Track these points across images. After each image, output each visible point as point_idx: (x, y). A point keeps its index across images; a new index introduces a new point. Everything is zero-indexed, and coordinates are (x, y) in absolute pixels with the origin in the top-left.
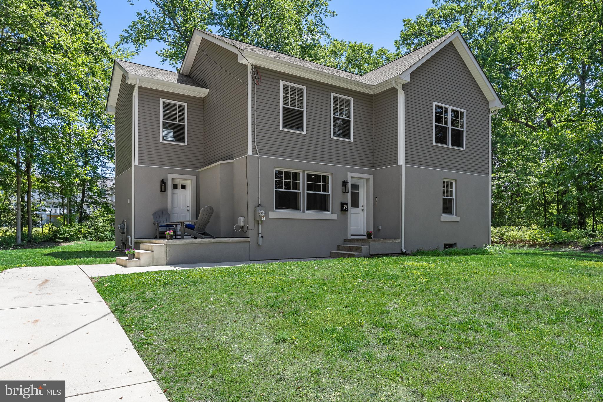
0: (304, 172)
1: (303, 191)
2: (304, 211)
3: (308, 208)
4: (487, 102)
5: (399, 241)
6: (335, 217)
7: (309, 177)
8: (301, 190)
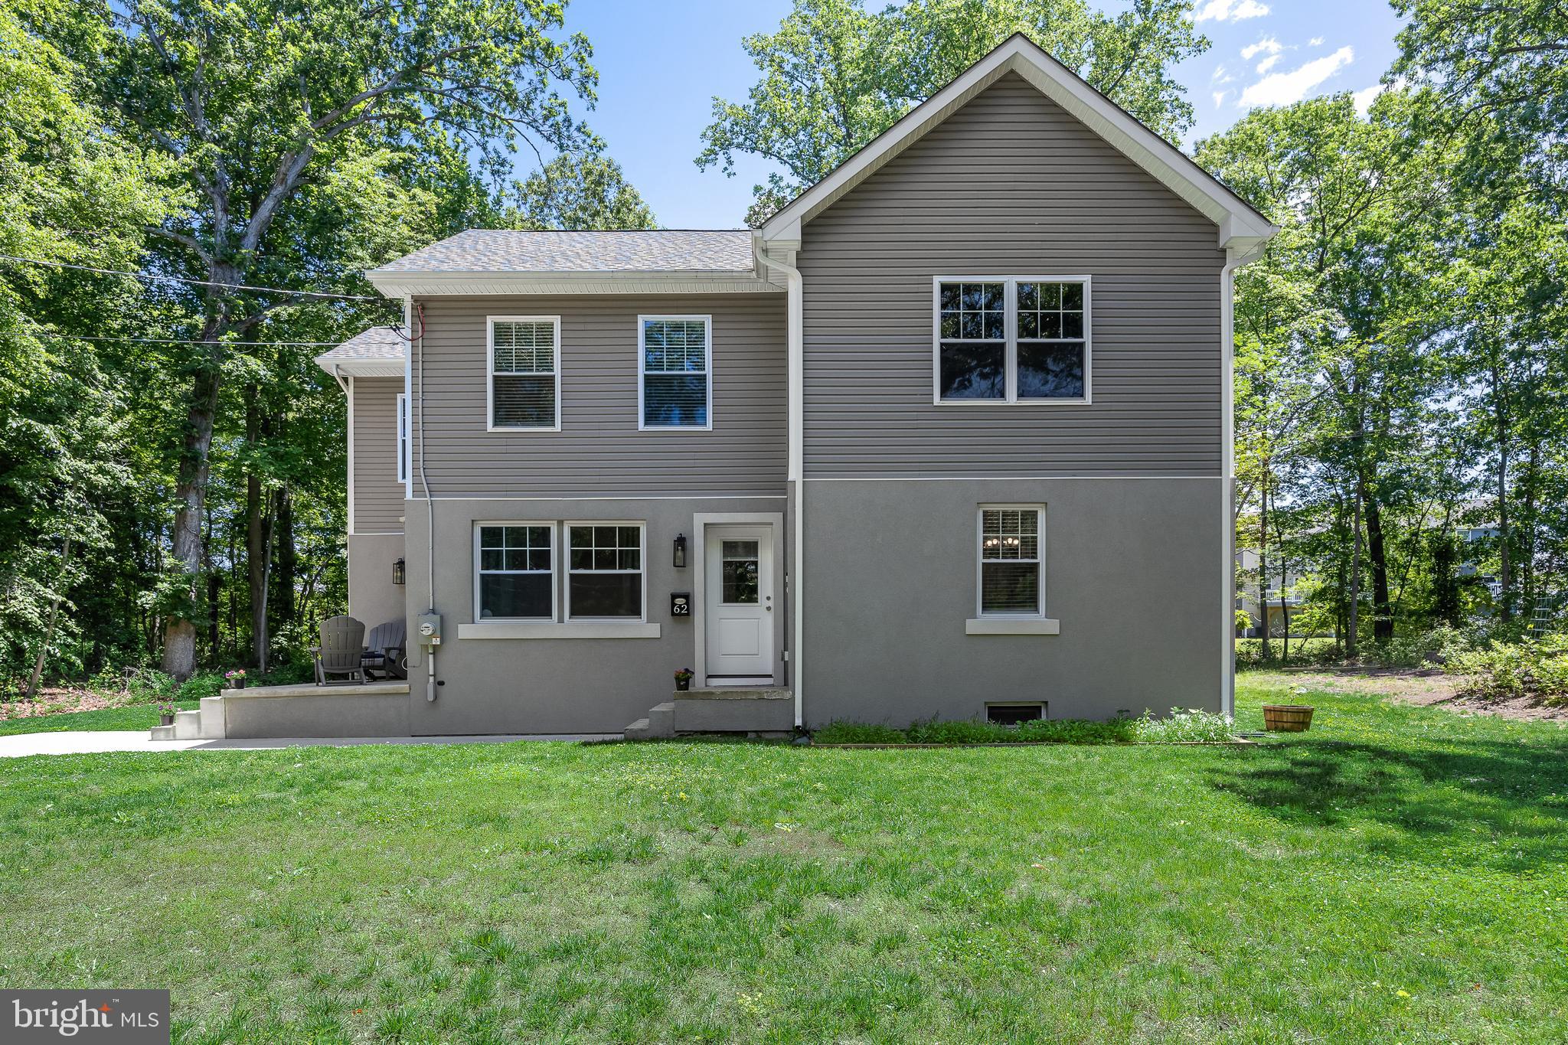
0: (561, 523)
1: (561, 570)
2: (561, 620)
3: (574, 613)
4: (1212, 229)
5: (788, 695)
6: (653, 631)
7: (579, 536)
8: (554, 570)
